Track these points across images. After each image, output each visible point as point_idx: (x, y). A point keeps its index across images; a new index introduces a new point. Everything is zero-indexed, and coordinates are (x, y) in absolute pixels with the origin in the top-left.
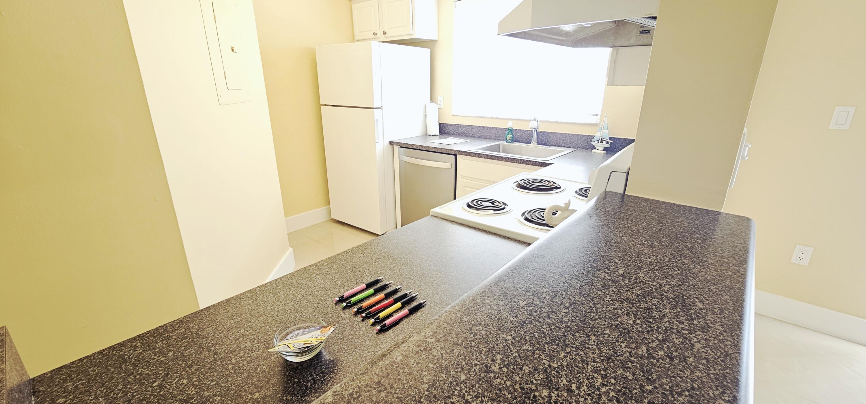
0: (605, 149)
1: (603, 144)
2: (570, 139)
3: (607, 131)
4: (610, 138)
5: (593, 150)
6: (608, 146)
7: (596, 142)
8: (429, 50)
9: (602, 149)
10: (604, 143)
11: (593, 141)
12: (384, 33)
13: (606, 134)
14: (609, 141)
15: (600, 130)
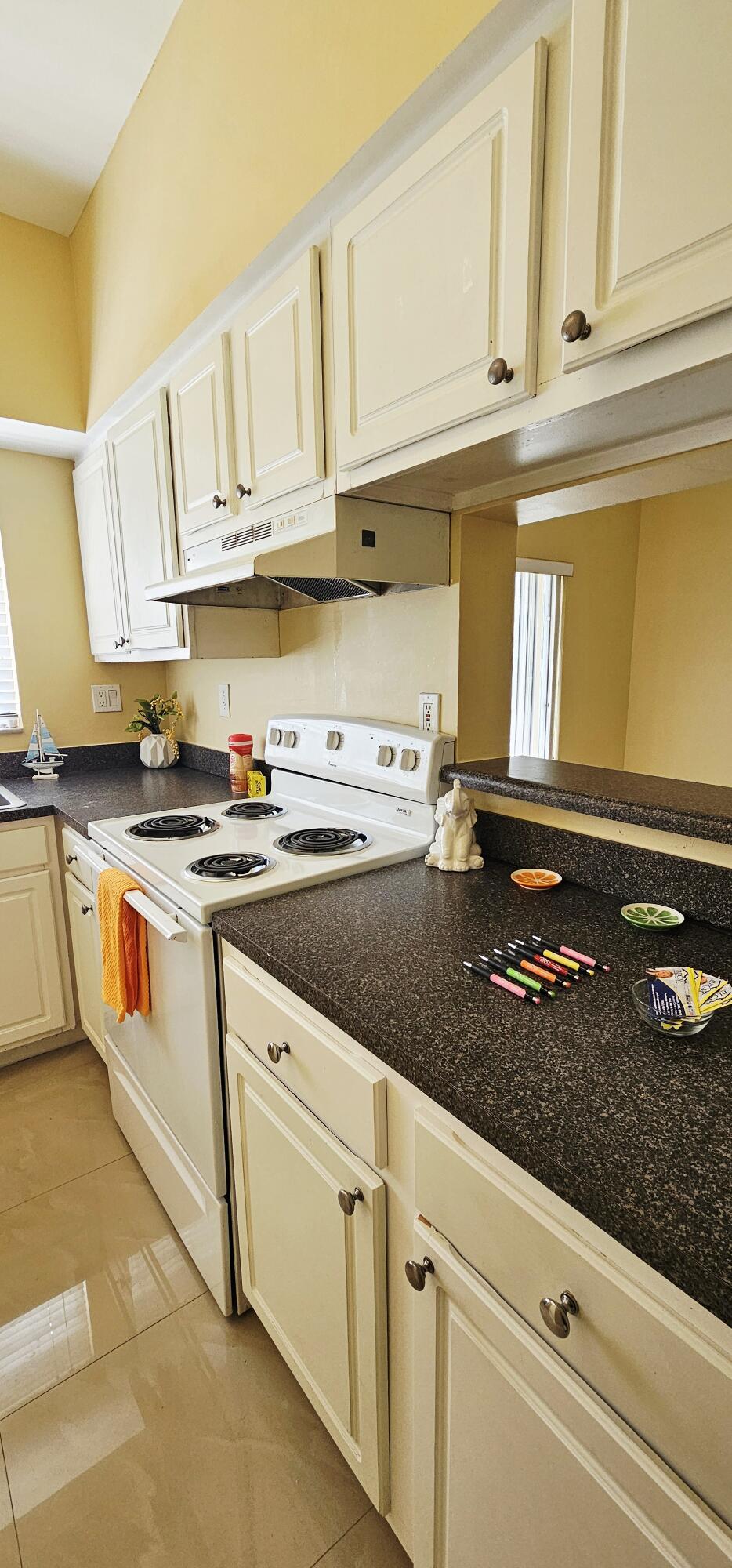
0: (57, 770)
1: (51, 761)
3: (50, 740)
4: (61, 751)
5: (35, 777)
6: (61, 763)
7: (35, 761)
9: (51, 770)
11: (26, 761)
13: (49, 744)
14: (59, 755)
15: (36, 740)
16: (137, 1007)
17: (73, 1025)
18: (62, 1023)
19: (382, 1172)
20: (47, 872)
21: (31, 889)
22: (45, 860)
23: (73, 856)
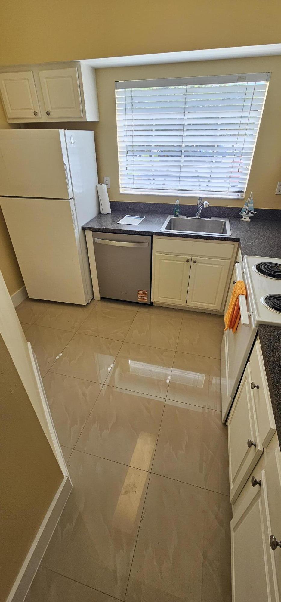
0: (250, 218)
2: (223, 211)
3: (252, 205)
4: (255, 210)
5: (242, 219)
6: (253, 215)
7: (244, 212)
8: (93, 131)
9: (248, 218)
10: (250, 213)
11: (241, 212)
12: (48, 114)
13: (252, 207)
14: (254, 212)
15: (247, 204)
16: (233, 328)
17: (222, 311)
18: (219, 309)
19: (265, 449)
20: (230, 261)
21: (223, 265)
22: (230, 257)
23: (238, 262)
